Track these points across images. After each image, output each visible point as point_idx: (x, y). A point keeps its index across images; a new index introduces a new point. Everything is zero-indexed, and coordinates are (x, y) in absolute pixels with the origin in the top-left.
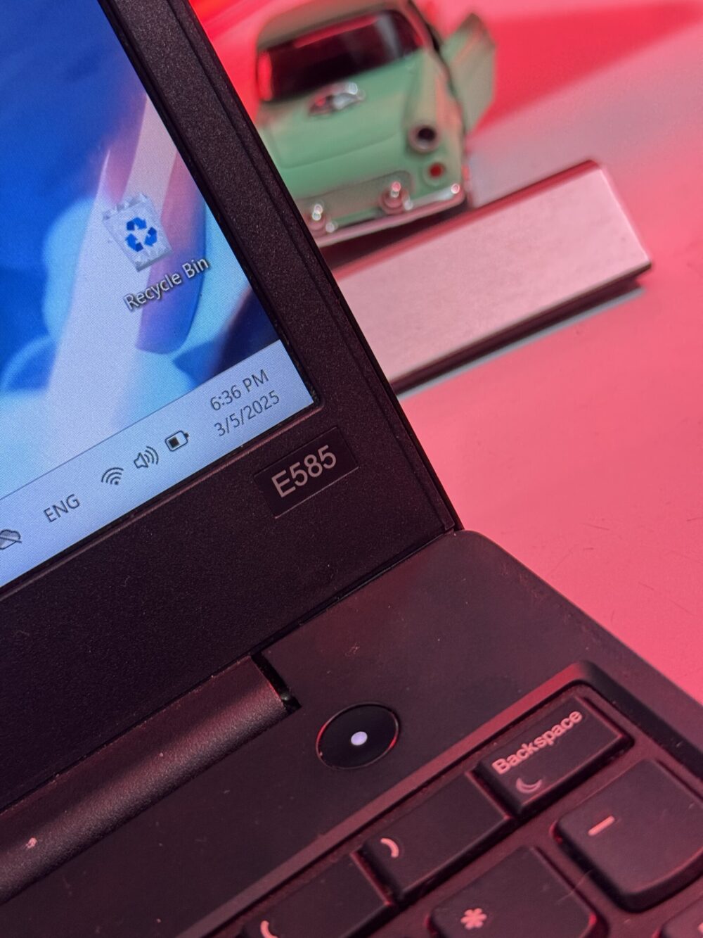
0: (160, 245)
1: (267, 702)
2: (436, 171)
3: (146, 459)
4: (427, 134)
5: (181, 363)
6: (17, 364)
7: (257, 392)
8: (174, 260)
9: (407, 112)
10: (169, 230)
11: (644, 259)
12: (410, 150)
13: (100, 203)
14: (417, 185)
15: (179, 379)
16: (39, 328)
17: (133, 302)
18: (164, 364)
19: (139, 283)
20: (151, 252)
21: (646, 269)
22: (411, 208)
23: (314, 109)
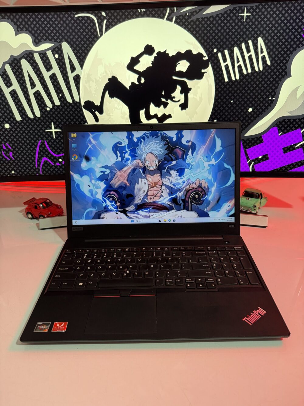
0: (230, 207)
1: (221, 238)
2: (255, 209)
3: (222, 220)
4: (255, 206)
5: (227, 215)
6: (218, 210)
7: (231, 219)
8: (231, 209)
9: (255, 203)
10: (231, 207)
11: (267, 226)
12: (253, 207)
13: (228, 203)
14: (252, 210)
15: (227, 216)
16: (220, 209)
17: (226, 210)
18: (226, 214)
19: (227, 209)
20: (229, 208)
21: (267, 227)
22: (251, 211)
23: (247, 199)
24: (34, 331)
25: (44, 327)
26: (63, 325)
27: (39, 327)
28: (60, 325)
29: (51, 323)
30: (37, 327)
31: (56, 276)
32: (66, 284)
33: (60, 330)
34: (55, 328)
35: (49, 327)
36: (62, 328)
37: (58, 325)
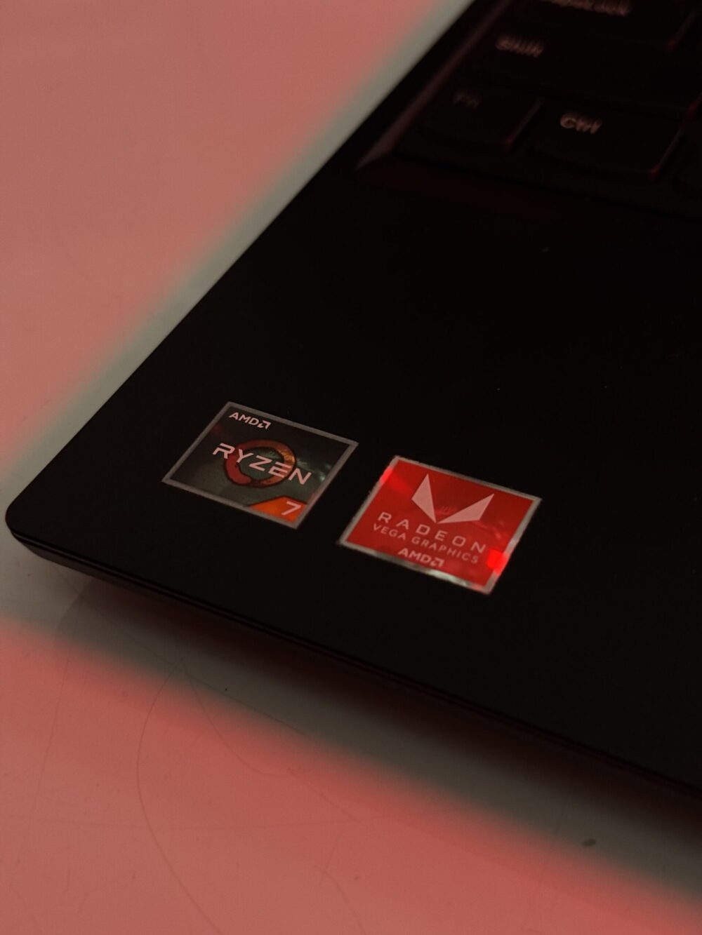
24: (167, 480)
25: (279, 471)
26: (475, 512)
27: (226, 450)
28: (447, 500)
29: (353, 445)
30: (213, 441)
31: (505, 44)
32: (581, 125)
33: (434, 554)
34: (385, 517)
35: (325, 481)
36: (459, 540)
37: (424, 497)
